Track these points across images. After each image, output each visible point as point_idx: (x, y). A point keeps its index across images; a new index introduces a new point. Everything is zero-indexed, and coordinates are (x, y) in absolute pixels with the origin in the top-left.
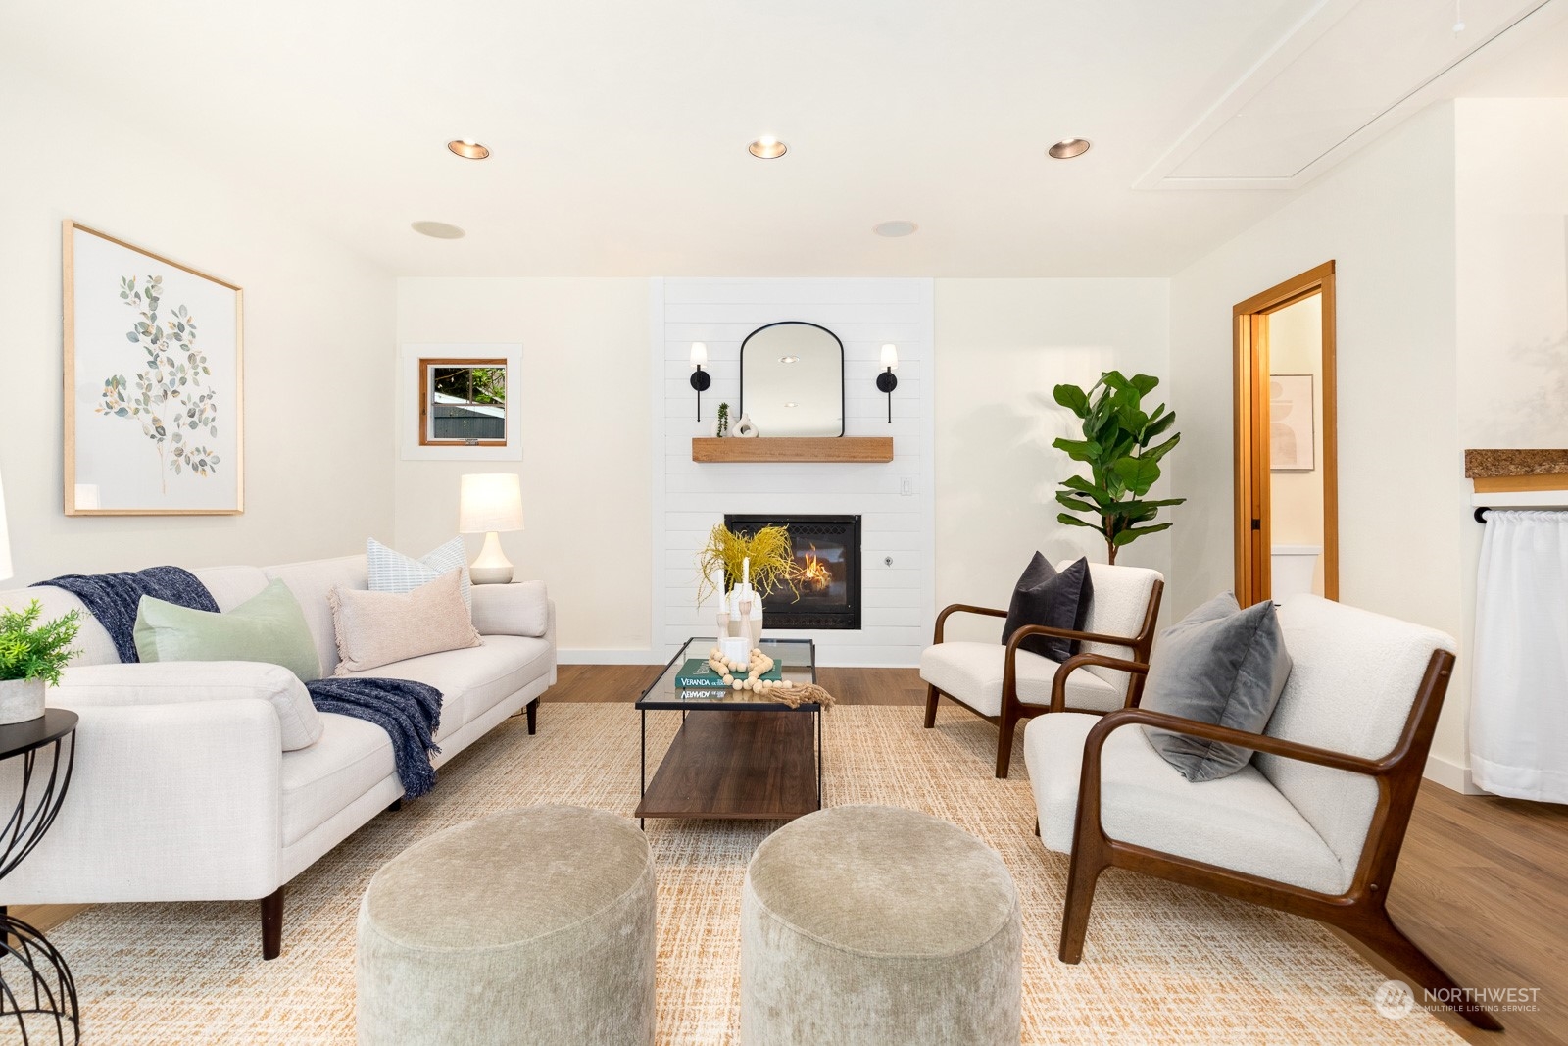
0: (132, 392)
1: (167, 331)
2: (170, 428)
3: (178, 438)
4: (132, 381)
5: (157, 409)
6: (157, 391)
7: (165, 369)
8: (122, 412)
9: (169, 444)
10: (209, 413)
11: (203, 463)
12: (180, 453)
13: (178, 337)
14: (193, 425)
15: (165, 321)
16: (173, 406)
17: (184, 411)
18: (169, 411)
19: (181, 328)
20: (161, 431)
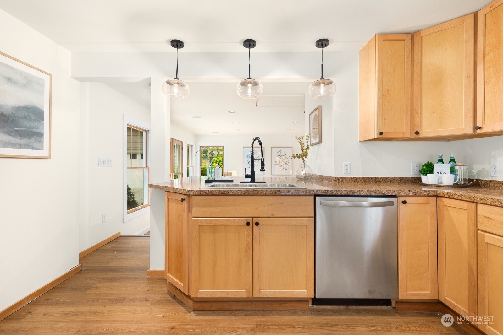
0: (278, 162)
1: (282, 155)
2: (282, 165)
3: (283, 166)
4: (278, 161)
5: (281, 164)
6: (281, 162)
7: (282, 159)
8: (277, 164)
9: (282, 167)
10: (288, 163)
11: (287, 169)
12: (284, 168)
13: (283, 155)
14: (286, 165)
15: (282, 154)
16: (283, 163)
17: (284, 163)
18: (282, 164)
19: (284, 154)
20: (281, 166)
